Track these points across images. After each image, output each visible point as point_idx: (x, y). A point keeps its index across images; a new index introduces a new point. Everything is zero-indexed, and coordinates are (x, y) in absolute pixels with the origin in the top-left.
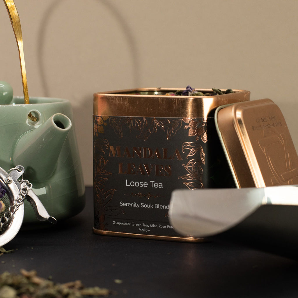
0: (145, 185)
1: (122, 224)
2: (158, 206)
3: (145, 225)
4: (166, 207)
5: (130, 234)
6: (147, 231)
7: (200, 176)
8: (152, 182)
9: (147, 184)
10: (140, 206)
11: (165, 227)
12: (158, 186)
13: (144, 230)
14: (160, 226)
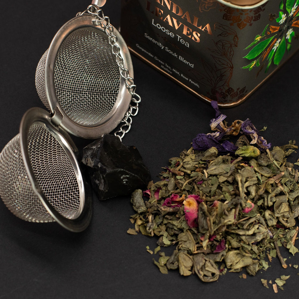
0: (171, 35)
1: (145, 51)
2: (182, 59)
3: (167, 66)
4: (191, 65)
5: (153, 65)
6: (169, 71)
7: (230, 56)
8: (179, 37)
9: (174, 36)
10: (164, 48)
11: (187, 79)
12: (185, 44)
13: (167, 69)
14: (182, 75)
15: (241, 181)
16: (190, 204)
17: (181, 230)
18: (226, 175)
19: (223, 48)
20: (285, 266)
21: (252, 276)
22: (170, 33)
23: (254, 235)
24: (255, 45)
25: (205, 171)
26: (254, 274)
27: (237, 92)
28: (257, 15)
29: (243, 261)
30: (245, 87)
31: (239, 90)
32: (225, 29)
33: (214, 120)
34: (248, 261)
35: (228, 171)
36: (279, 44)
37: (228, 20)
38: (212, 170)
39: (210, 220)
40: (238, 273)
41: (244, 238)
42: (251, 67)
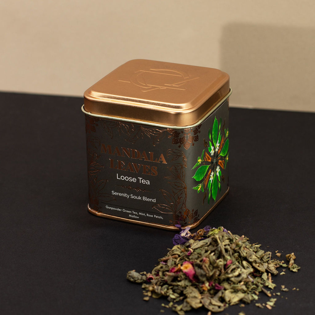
0: (134, 180)
1: (114, 209)
2: (146, 199)
3: (134, 213)
4: (153, 201)
5: (122, 218)
6: (136, 217)
7: (183, 177)
8: (140, 178)
9: (136, 180)
10: (130, 196)
11: (152, 216)
12: (146, 183)
13: (134, 216)
14: (147, 215)
15: (219, 238)
16: (186, 268)
17: (185, 287)
18: (207, 245)
19: (176, 171)
20: (270, 295)
21: (248, 304)
22: (132, 179)
23: (239, 275)
24: (198, 167)
25: (190, 249)
26: (249, 302)
27: (192, 213)
28: (196, 135)
29: (237, 296)
30: (197, 210)
31: (194, 211)
32: (175, 153)
33: (182, 231)
34: (241, 295)
35: (207, 242)
36: (213, 177)
37: (177, 144)
38: (195, 246)
39: (205, 266)
40: (237, 305)
41: (233, 279)
42: (199, 190)
